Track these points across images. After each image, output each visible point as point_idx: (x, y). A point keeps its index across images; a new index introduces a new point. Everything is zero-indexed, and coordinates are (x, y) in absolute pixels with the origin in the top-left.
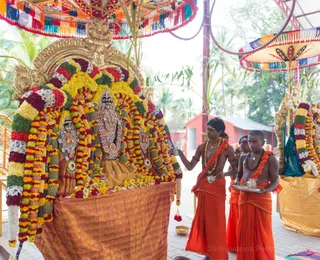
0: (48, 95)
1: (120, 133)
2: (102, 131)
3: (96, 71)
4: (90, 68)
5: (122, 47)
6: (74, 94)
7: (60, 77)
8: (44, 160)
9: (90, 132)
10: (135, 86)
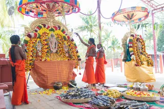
0: (32, 34)
1: (57, 45)
2: (50, 44)
3: (49, 27)
4: (47, 26)
5: (59, 19)
6: (41, 34)
7: (37, 29)
8: (32, 51)
9: (47, 44)
10: (63, 31)
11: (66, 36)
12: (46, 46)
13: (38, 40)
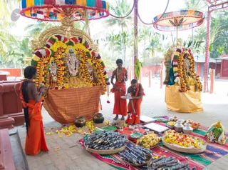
0: (43, 52)
1: (77, 65)
2: (68, 65)
3: (65, 39)
4: (63, 39)
6: (55, 50)
7: (49, 44)
8: (43, 76)
9: (64, 65)
10: (86, 45)
11: (90, 52)
12: (63, 68)
13: (52, 59)
